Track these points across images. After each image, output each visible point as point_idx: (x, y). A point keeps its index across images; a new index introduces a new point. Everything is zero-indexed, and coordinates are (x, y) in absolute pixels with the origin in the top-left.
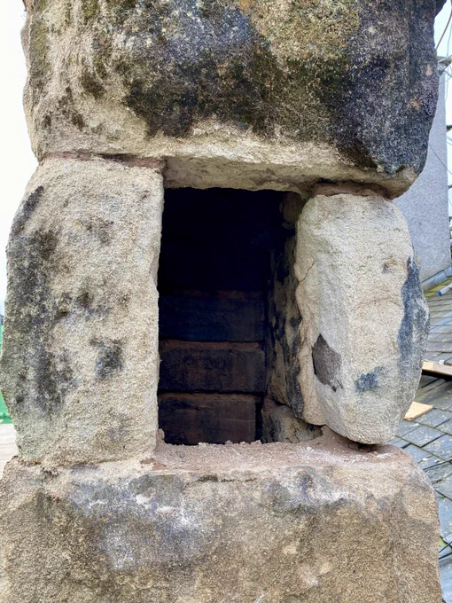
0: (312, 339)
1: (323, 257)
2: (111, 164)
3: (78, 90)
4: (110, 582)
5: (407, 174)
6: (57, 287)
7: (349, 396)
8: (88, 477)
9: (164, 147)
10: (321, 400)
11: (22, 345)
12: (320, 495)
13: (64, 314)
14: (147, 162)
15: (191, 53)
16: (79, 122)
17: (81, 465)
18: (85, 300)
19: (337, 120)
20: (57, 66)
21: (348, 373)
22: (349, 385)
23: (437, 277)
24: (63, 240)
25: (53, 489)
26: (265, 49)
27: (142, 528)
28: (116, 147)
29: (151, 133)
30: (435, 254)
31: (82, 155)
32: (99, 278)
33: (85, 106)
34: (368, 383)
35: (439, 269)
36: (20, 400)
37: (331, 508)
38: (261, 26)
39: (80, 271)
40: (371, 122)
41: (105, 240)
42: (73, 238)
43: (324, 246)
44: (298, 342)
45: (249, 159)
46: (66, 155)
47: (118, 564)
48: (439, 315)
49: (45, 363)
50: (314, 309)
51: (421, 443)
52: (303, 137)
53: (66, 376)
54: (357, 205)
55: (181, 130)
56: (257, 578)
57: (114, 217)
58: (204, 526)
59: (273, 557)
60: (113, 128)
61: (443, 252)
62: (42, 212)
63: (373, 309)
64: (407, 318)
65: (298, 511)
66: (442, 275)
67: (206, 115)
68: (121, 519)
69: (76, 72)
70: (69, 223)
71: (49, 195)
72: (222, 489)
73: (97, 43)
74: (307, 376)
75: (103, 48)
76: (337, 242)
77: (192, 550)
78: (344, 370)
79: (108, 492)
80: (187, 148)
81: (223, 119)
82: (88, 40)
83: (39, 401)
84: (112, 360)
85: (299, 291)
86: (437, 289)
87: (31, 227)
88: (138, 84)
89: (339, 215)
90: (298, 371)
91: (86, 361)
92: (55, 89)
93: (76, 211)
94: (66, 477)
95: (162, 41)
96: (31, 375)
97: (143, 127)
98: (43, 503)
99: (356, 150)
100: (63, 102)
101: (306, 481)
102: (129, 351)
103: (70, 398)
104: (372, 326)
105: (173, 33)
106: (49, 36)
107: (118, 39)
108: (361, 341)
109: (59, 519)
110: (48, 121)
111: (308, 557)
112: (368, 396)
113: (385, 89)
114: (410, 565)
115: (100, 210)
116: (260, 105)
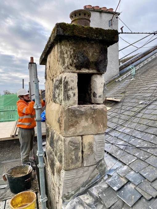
0: (93, 92)
1: (95, 82)
2: (72, 73)
3: (69, 65)
4: (76, 116)
5: (104, 72)
6: (68, 87)
7: (98, 98)
8: (72, 107)
9: (78, 71)
10: (94, 100)
11: (65, 93)
12: (95, 108)
13: (69, 90)
14: (76, 73)
15: (82, 62)
16: (69, 68)
17: (71, 105)
18: (71, 88)
19: (96, 67)
20: (66, 62)
21: (98, 96)
22: (98, 97)
23: (115, 77)
24: (69, 82)
25: (69, 108)
26: (89, 61)
27: (79, 111)
28: (73, 71)
29: (77, 70)
30: (115, 70)
31: (69, 72)
32: (73, 86)
33: (70, 67)
34: (100, 97)
35: (116, 74)
36: (65, 99)
37: (96, 109)
38: (89, 58)
39: (71, 85)
40: (100, 67)
41: (73, 82)
42: (70, 82)
43: (95, 81)
44: (91, 93)
45: (87, 72)
46: (67, 72)
47: (77, 114)
48: (115, 87)
49: (68, 95)
50: (93, 88)
51: (109, 115)
52: (93, 69)
53: (70, 96)
54: (98, 76)
55: (80, 69)
56: (89, 116)
57: (74, 79)
58: (84, 111)
59: (91, 114)
60: (73, 69)
61: (117, 69)
62: (66, 79)
63: (100, 88)
64: (104, 89)
65: (93, 109)
66: (117, 76)
67: (83, 68)
68: (76, 110)
69: (69, 63)
70: (69, 80)
71: (67, 77)
72: (86, 107)
73: (72, 60)
74: (92, 97)
75: (73, 61)
76: (96, 81)
77: (83, 113)
78: (97, 95)
79: (75, 108)
80: (81, 71)
81: (84, 68)
82: (71, 60)
83: (67, 99)
84: (74, 95)
85: (91, 86)
86: (115, 80)
87: (65, 81)
88: (76, 65)
89: (96, 77)
90: (91, 96)
91: (72, 95)
92: (66, 65)
93: (70, 79)
94: (70, 107)
95: (79, 61)
96: (66, 96)
97: (76, 69)
98: (69, 109)
99: (98, 70)
100: (67, 66)
101: (94, 106)
102: (76, 94)
103: (71, 99)
104: (100, 90)
105: (80, 59)
106: (65, 59)
107: (75, 61)
108: (99, 92)
109: (70, 110)
110: (65, 68)
111: (94, 114)
112: (100, 98)
113: (102, 63)
114: (104, 115)
115: (72, 79)
116: (88, 66)
